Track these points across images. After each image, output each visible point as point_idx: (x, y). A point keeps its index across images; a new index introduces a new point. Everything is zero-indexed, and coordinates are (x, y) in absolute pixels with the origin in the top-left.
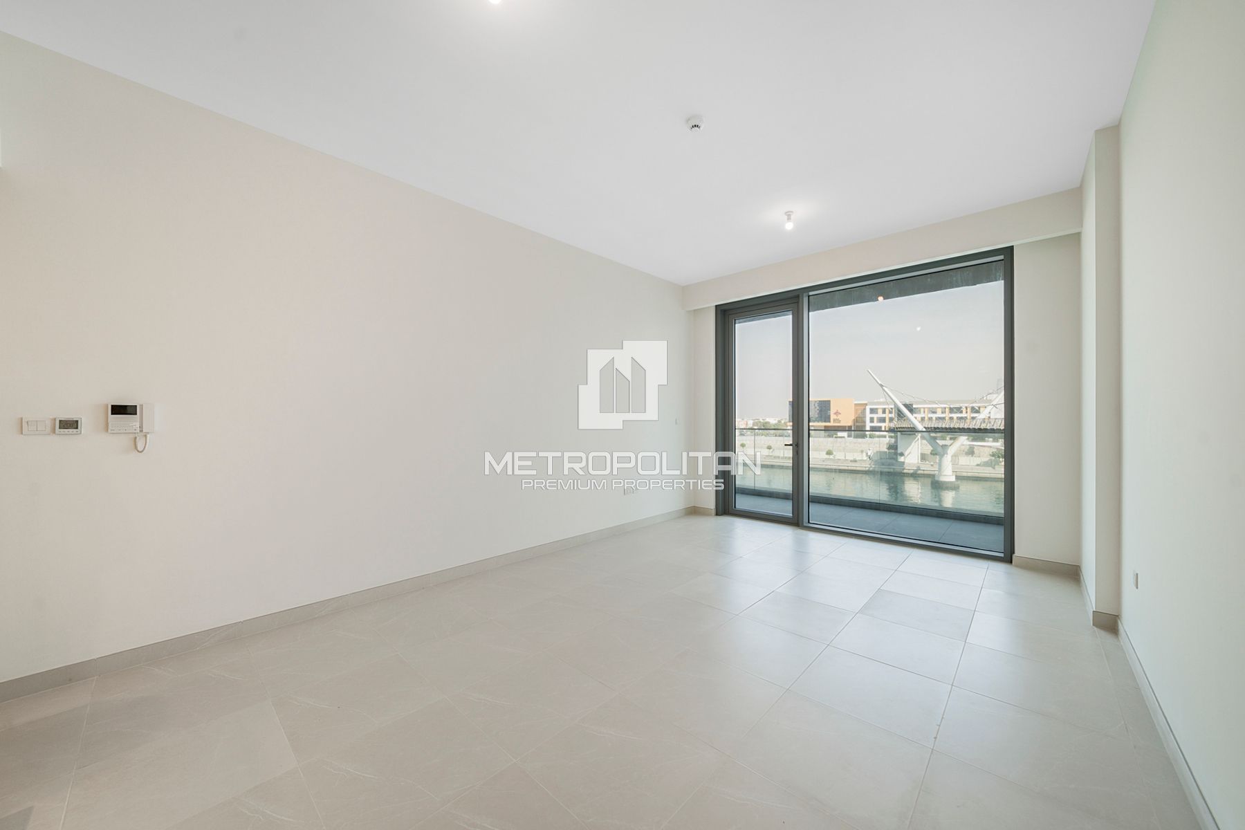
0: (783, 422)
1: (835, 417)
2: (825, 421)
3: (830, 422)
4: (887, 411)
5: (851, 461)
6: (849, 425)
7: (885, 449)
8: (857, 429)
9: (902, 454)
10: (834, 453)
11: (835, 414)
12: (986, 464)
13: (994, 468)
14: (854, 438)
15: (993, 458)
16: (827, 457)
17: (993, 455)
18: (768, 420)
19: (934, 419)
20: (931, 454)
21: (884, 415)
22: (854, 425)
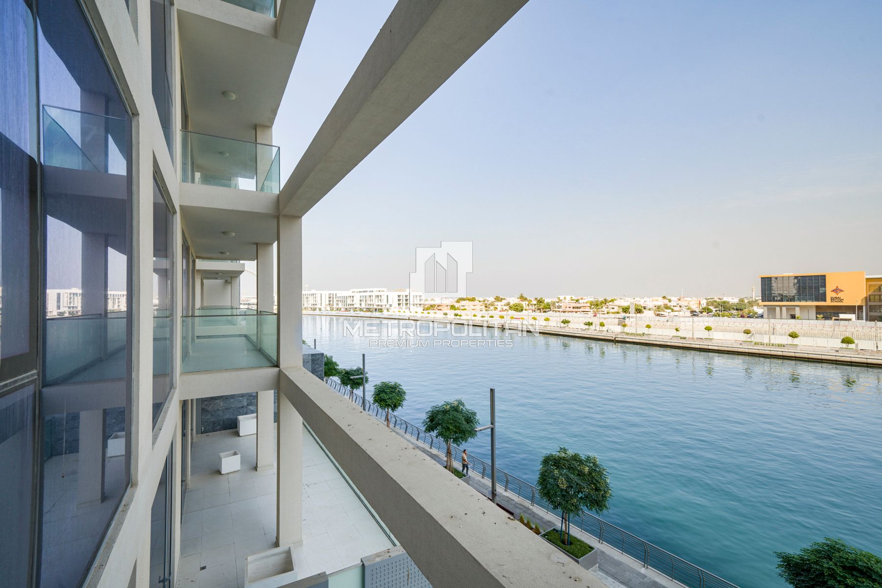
0: (746, 301)
1: (834, 295)
2: (817, 300)
3: (825, 301)
6: (858, 303)
11: (833, 291)
14: (867, 320)
22: (866, 305)
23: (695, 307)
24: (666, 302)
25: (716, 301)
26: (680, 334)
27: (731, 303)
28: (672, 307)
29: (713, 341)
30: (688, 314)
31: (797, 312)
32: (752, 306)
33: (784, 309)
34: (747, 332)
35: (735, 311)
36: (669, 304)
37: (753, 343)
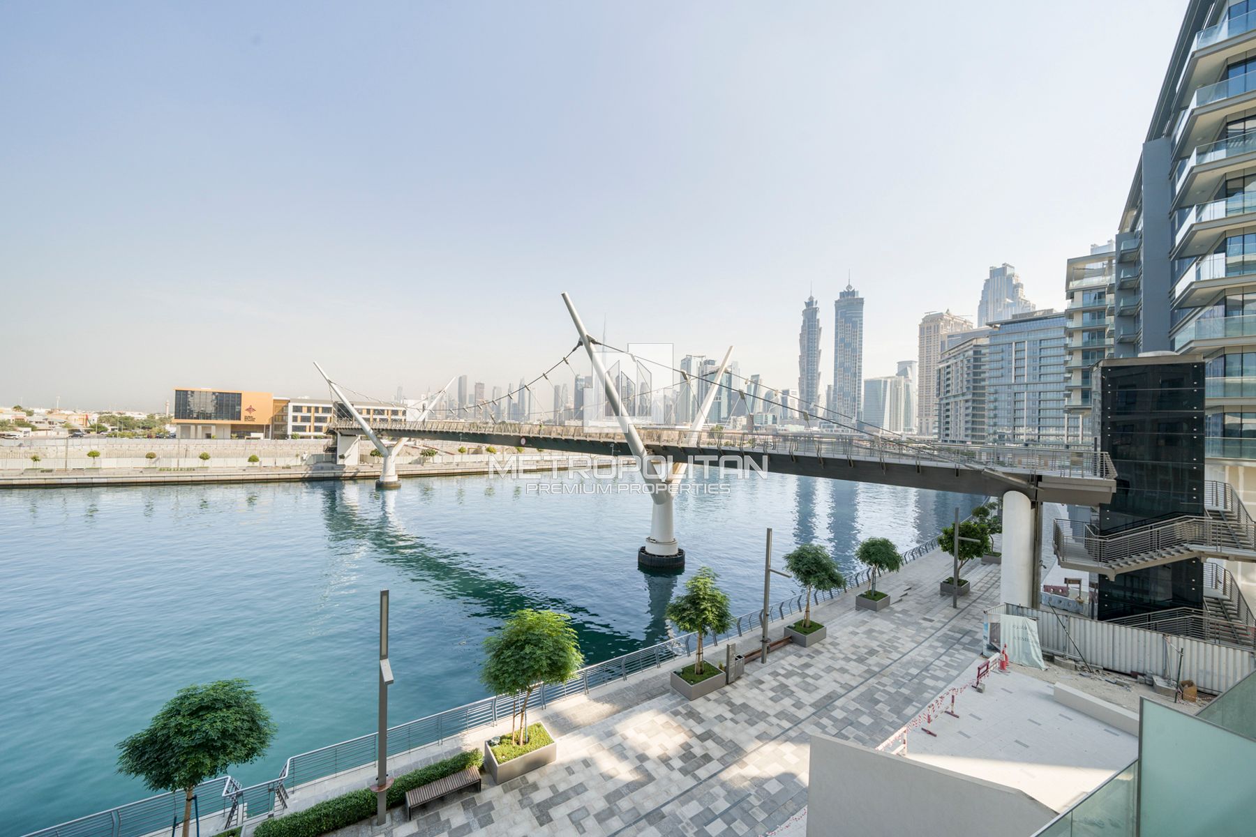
0: (157, 417)
1: (248, 414)
2: (233, 418)
3: (240, 420)
4: (313, 409)
5: (283, 468)
6: (266, 423)
7: (321, 451)
8: (277, 430)
9: (342, 457)
10: (260, 459)
11: (247, 410)
12: (417, 462)
13: (423, 465)
14: (272, 439)
15: (422, 456)
16: (251, 464)
17: (422, 454)
18: (128, 414)
19: (378, 420)
20: (371, 455)
21: (309, 415)
22: (272, 424)
23: (77, 423)
24: (22, 415)
25: (114, 417)
26: (39, 465)
27: (136, 419)
28: (33, 424)
29: (100, 472)
30: (65, 433)
31: (213, 431)
32: (165, 424)
33: (200, 427)
34: (150, 456)
35: (141, 430)
36: (27, 419)
37: (157, 469)
